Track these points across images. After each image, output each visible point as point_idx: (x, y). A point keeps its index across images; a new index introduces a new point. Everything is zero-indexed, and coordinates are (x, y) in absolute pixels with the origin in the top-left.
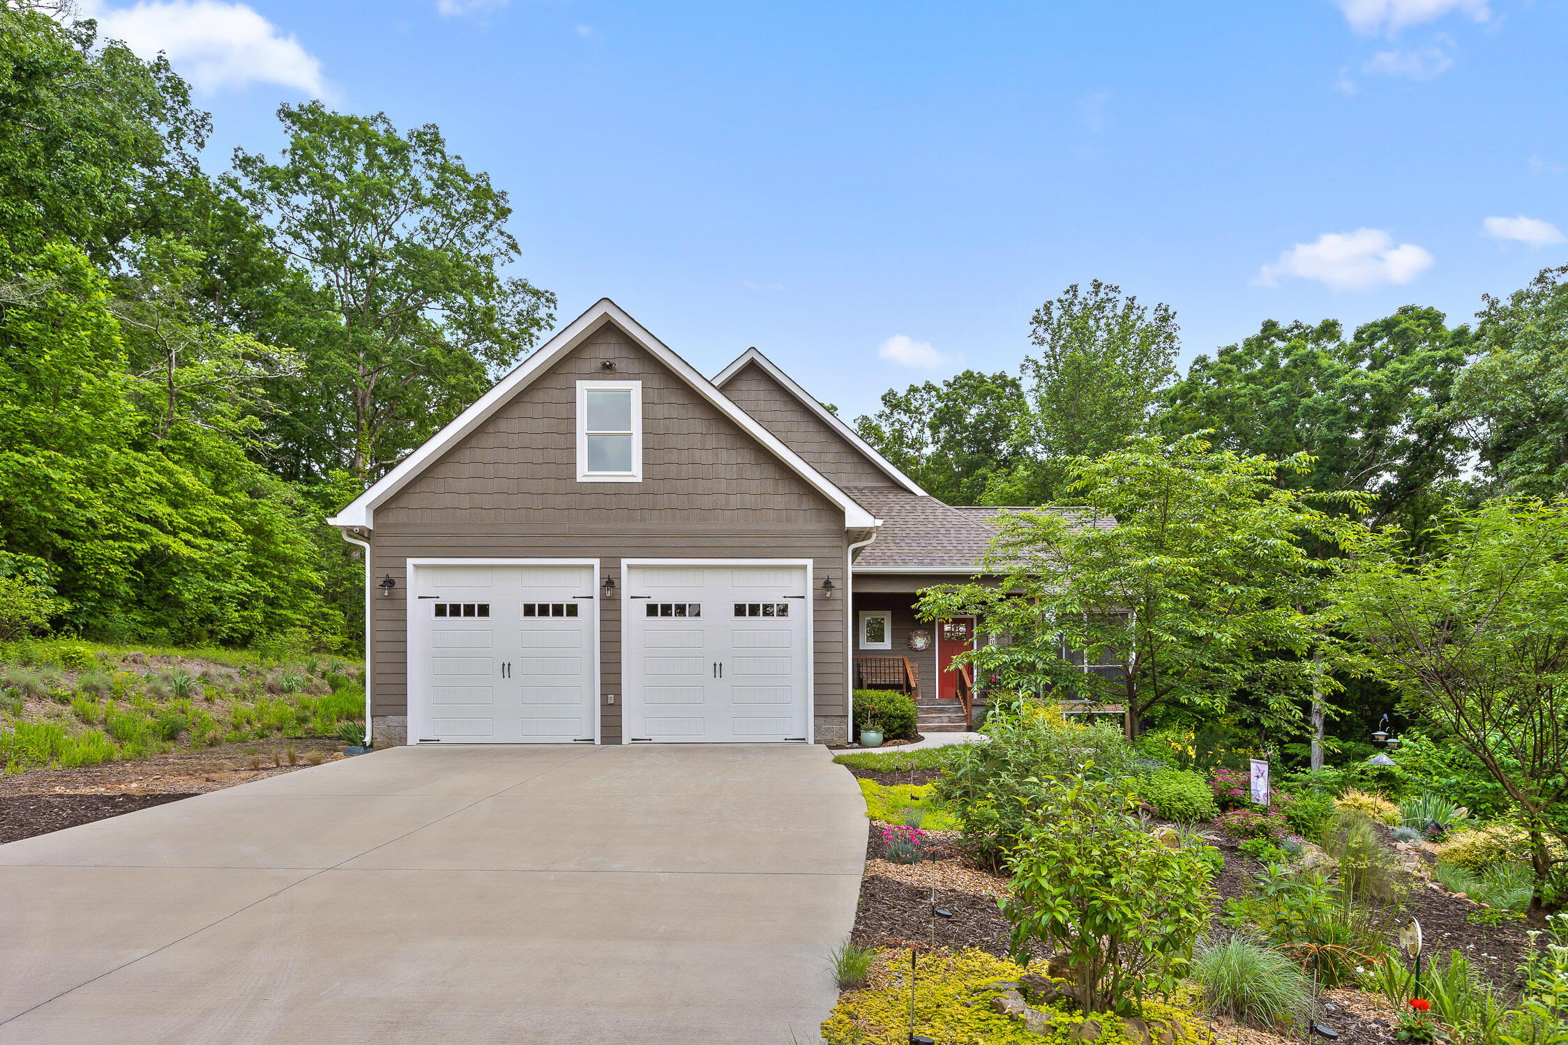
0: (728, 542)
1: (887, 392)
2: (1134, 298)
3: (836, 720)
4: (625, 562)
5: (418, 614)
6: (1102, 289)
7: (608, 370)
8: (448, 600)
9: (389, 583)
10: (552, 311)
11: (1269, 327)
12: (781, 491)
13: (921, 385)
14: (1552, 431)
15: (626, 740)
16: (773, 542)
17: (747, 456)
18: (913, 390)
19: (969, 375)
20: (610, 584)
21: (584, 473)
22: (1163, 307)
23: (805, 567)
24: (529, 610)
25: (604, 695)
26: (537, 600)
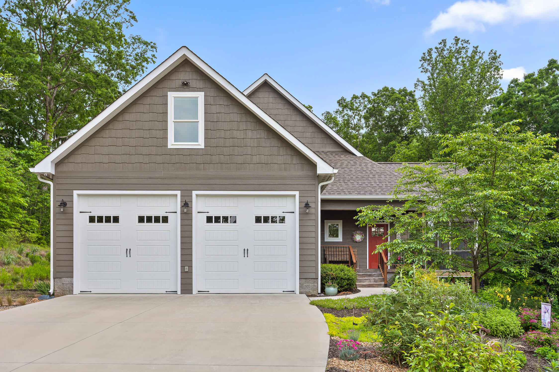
1: (340, 98)
2: (477, 47)
3: (312, 281)
4: (194, 193)
5: (80, 221)
6: (460, 42)
7: (185, 86)
8: (96, 214)
9: (63, 204)
10: (154, 53)
11: (552, 63)
12: (281, 153)
13: (359, 95)
15: (195, 291)
16: (277, 182)
17: (262, 134)
18: (355, 97)
19: (386, 89)
20: (187, 205)
21: (172, 144)
22: (494, 52)
23: (294, 196)
24: (141, 219)
25: (182, 267)
26: (146, 214)
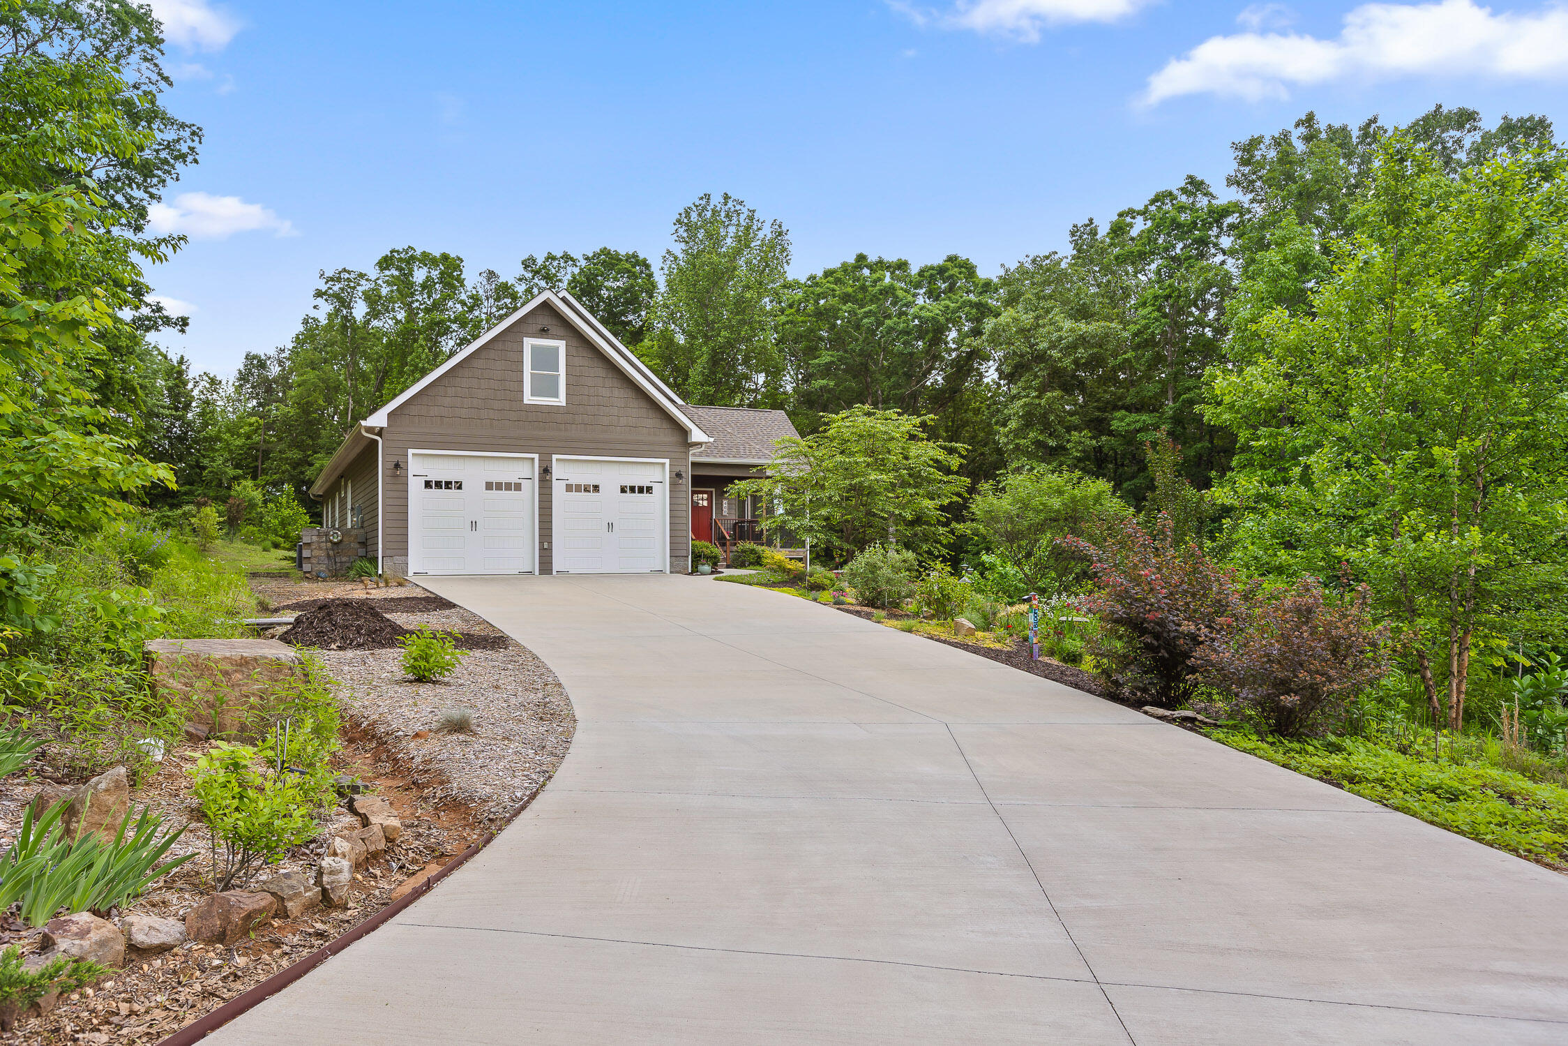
0: (618, 447)
1: (527, 257)
2: (754, 211)
3: (682, 559)
4: (555, 457)
5: (415, 487)
6: (730, 202)
7: (544, 332)
8: (433, 478)
9: (397, 466)
11: (861, 258)
12: (651, 416)
13: (559, 255)
14: (1040, 370)
15: (554, 573)
16: (645, 448)
17: (629, 393)
18: (551, 257)
19: (605, 251)
20: (546, 471)
21: (528, 399)
22: (778, 222)
23: (663, 464)
24: (489, 486)
25: (541, 543)
26: (494, 479)
